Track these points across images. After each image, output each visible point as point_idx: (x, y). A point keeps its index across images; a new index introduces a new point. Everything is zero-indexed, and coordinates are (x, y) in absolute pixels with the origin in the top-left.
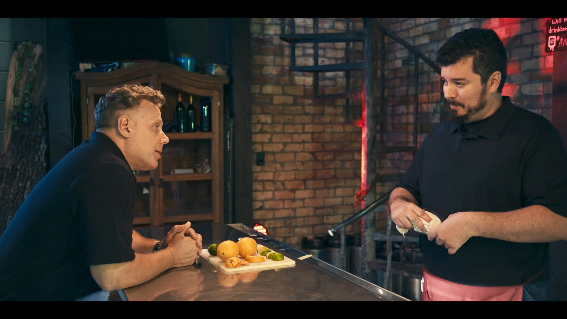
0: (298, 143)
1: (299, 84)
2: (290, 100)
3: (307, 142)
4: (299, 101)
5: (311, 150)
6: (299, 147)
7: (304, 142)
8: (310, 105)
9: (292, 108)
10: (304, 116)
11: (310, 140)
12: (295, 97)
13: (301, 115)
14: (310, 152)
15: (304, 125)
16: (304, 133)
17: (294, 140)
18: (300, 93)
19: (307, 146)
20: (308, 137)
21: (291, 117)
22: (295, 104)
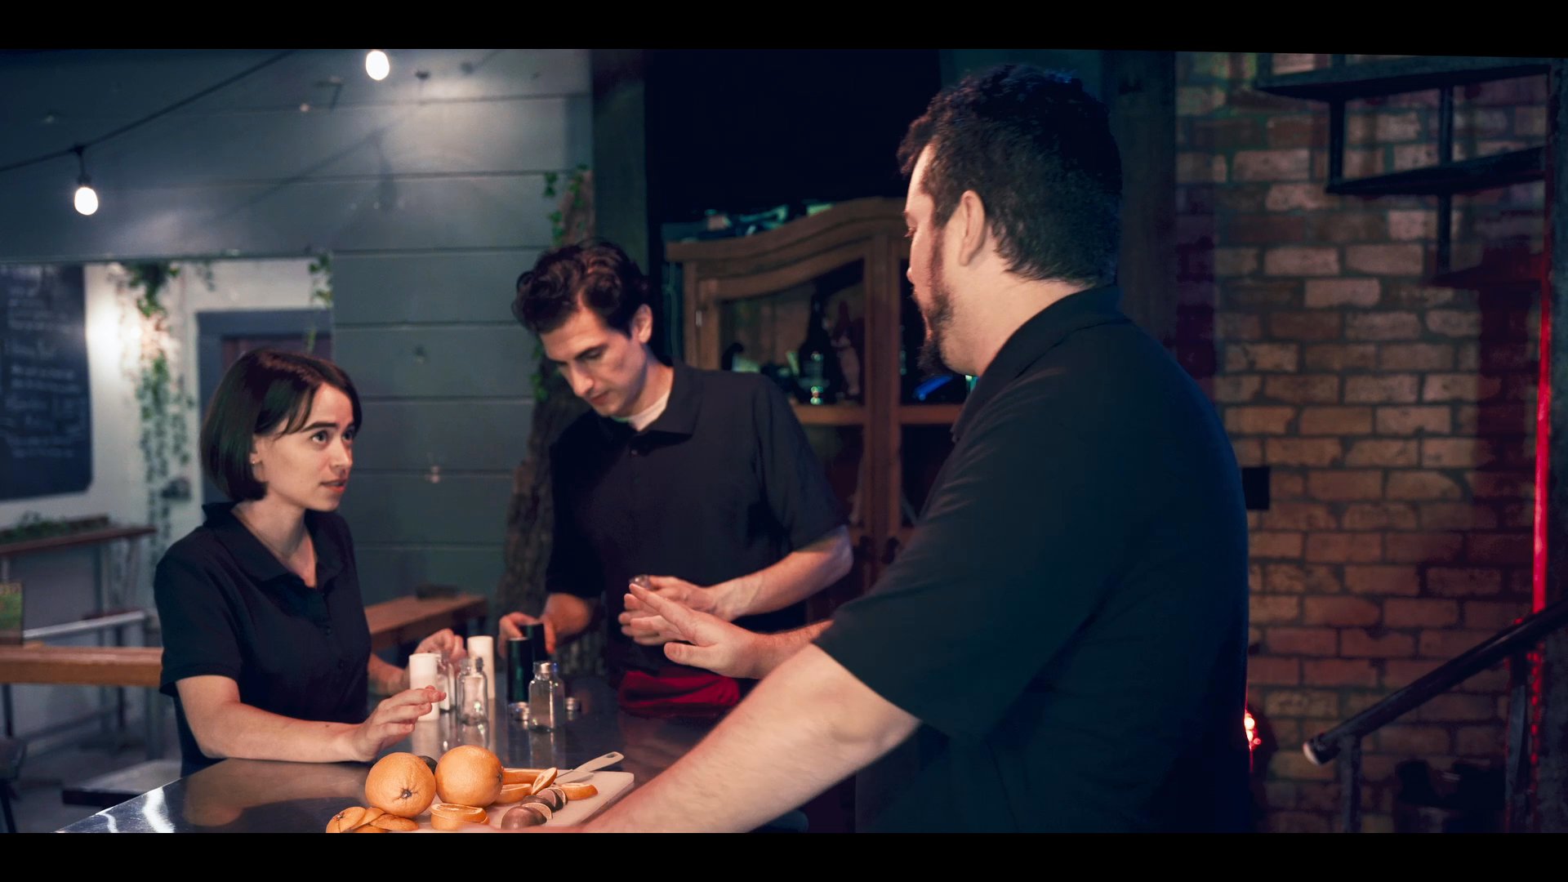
0: (1396, 436)
1: (1404, 236)
2: (1368, 292)
3: (1435, 435)
4: (1404, 294)
5: (1448, 461)
6: (1401, 453)
7: (1420, 434)
8: (1446, 306)
9: (1378, 320)
10: (1422, 347)
11: (1446, 428)
12: (1389, 283)
13: (1407, 342)
14: (1444, 471)
15: (1421, 377)
16: (1420, 403)
17: (1381, 428)
18: (1412, 264)
19: (1432, 447)
20: (1435, 420)
21: (1370, 349)
22: (1387, 303)
